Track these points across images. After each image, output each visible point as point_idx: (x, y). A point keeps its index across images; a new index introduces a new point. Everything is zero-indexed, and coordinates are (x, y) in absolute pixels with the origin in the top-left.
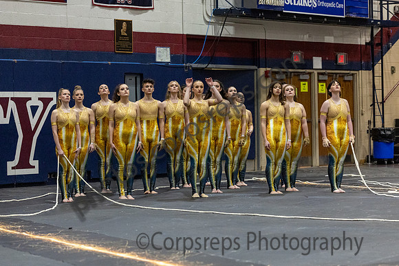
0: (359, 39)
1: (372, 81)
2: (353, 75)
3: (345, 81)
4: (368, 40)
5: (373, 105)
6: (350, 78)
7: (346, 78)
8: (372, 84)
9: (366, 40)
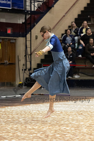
0: (19, 21)
1: (25, 43)
2: (15, 39)
3: (11, 43)
4: (24, 21)
5: (26, 56)
6: (14, 41)
7: (11, 41)
8: (25, 45)
9: (22, 21)
